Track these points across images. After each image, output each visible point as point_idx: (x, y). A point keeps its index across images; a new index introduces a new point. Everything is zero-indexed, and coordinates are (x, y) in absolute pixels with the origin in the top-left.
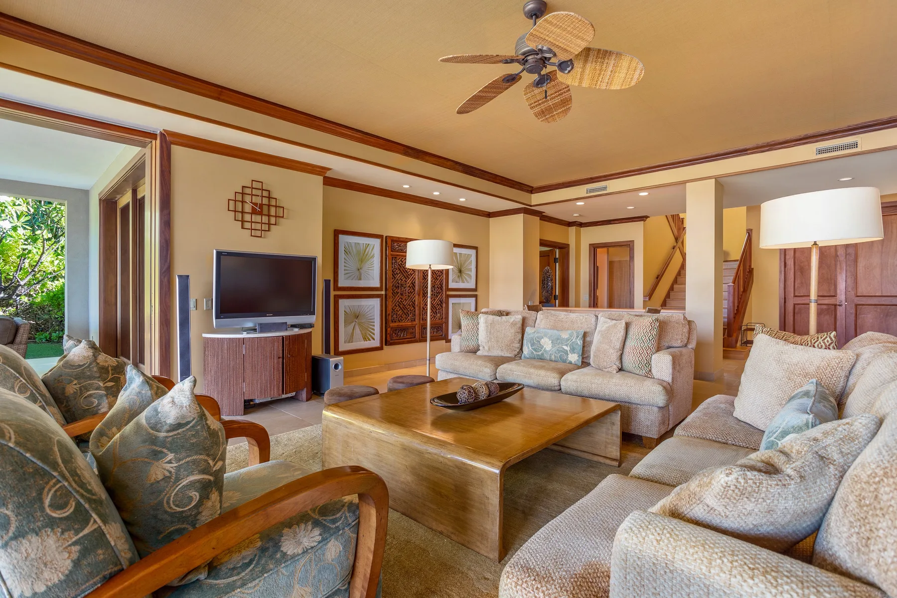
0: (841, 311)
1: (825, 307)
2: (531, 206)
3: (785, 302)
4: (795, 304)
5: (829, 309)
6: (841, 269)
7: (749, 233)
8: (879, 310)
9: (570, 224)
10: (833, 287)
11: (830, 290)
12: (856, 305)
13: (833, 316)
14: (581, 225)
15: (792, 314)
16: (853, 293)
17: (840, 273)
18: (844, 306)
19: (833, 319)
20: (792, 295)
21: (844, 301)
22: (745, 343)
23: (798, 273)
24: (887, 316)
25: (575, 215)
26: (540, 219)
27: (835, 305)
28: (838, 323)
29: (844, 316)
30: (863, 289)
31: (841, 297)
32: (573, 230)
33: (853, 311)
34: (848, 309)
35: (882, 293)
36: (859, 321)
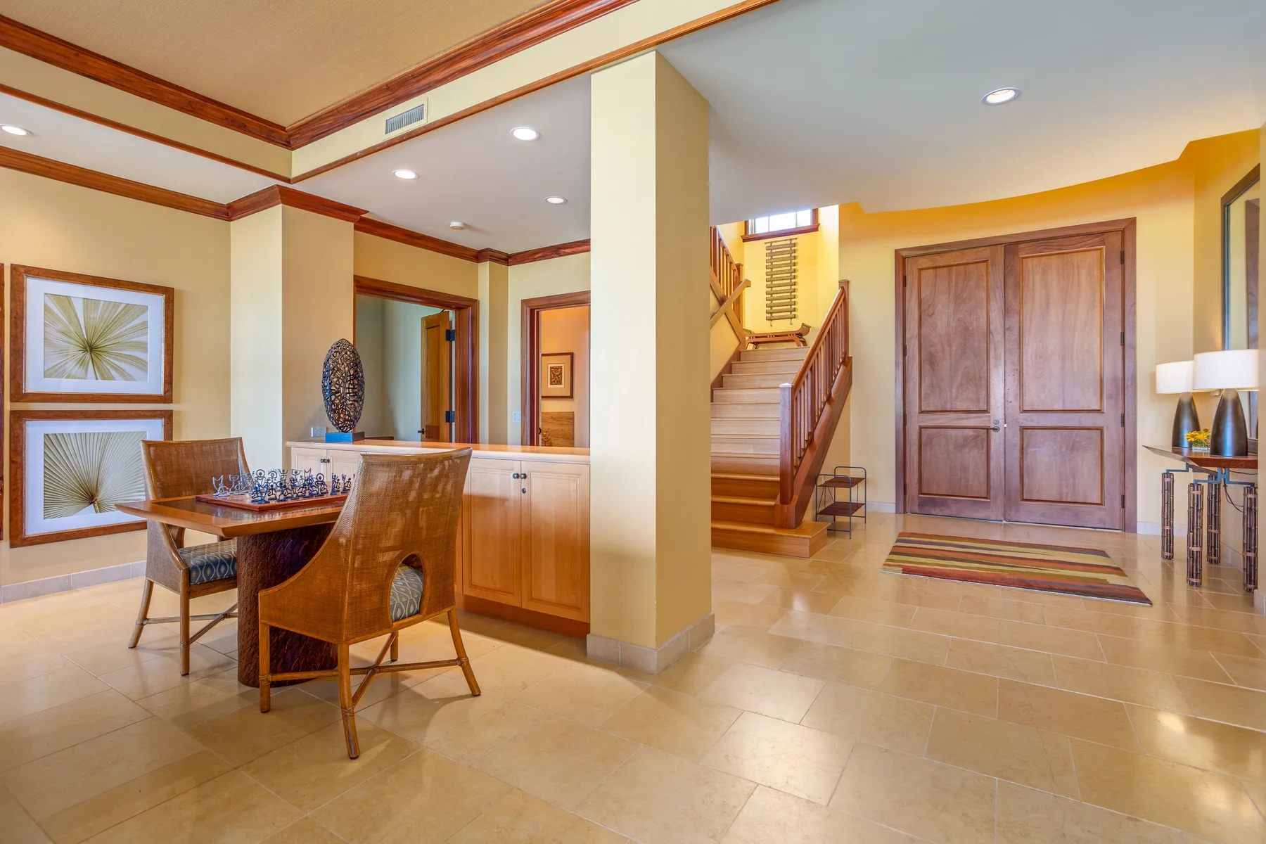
0: (996, 438)
1: (970, 433)
2: (288, 181)
3: (905, 423)
4: (921, 428)
5: (977, 437)
6: (997, 358)
7: (843, 288)
8: (1059, 439)
9: (478, 256)
10: (984, 393)
11: (978, 400)
12: (1023, 429)
13: (985, 450)
14: (508, 259)
15: (915, 448)
16: (1016, 405)
17: (996, 366)
18: (1002, 431)
19: (984, 457)
20: (917, 410)
21: (1002, 422)
22: (826, 512)
23: (926, 367)
24: (1072, 449)
25: (454, 224)
26: (356, 228)
27: (988, 429)
28: (992, 464)
29: (1002, 450)
30: (1034, 398)
31: (997, 412)
32: (484, 268)
33: (1017, 440)
34: (1009, 436)
35: (1064, 405)
36: (1027, 461)
